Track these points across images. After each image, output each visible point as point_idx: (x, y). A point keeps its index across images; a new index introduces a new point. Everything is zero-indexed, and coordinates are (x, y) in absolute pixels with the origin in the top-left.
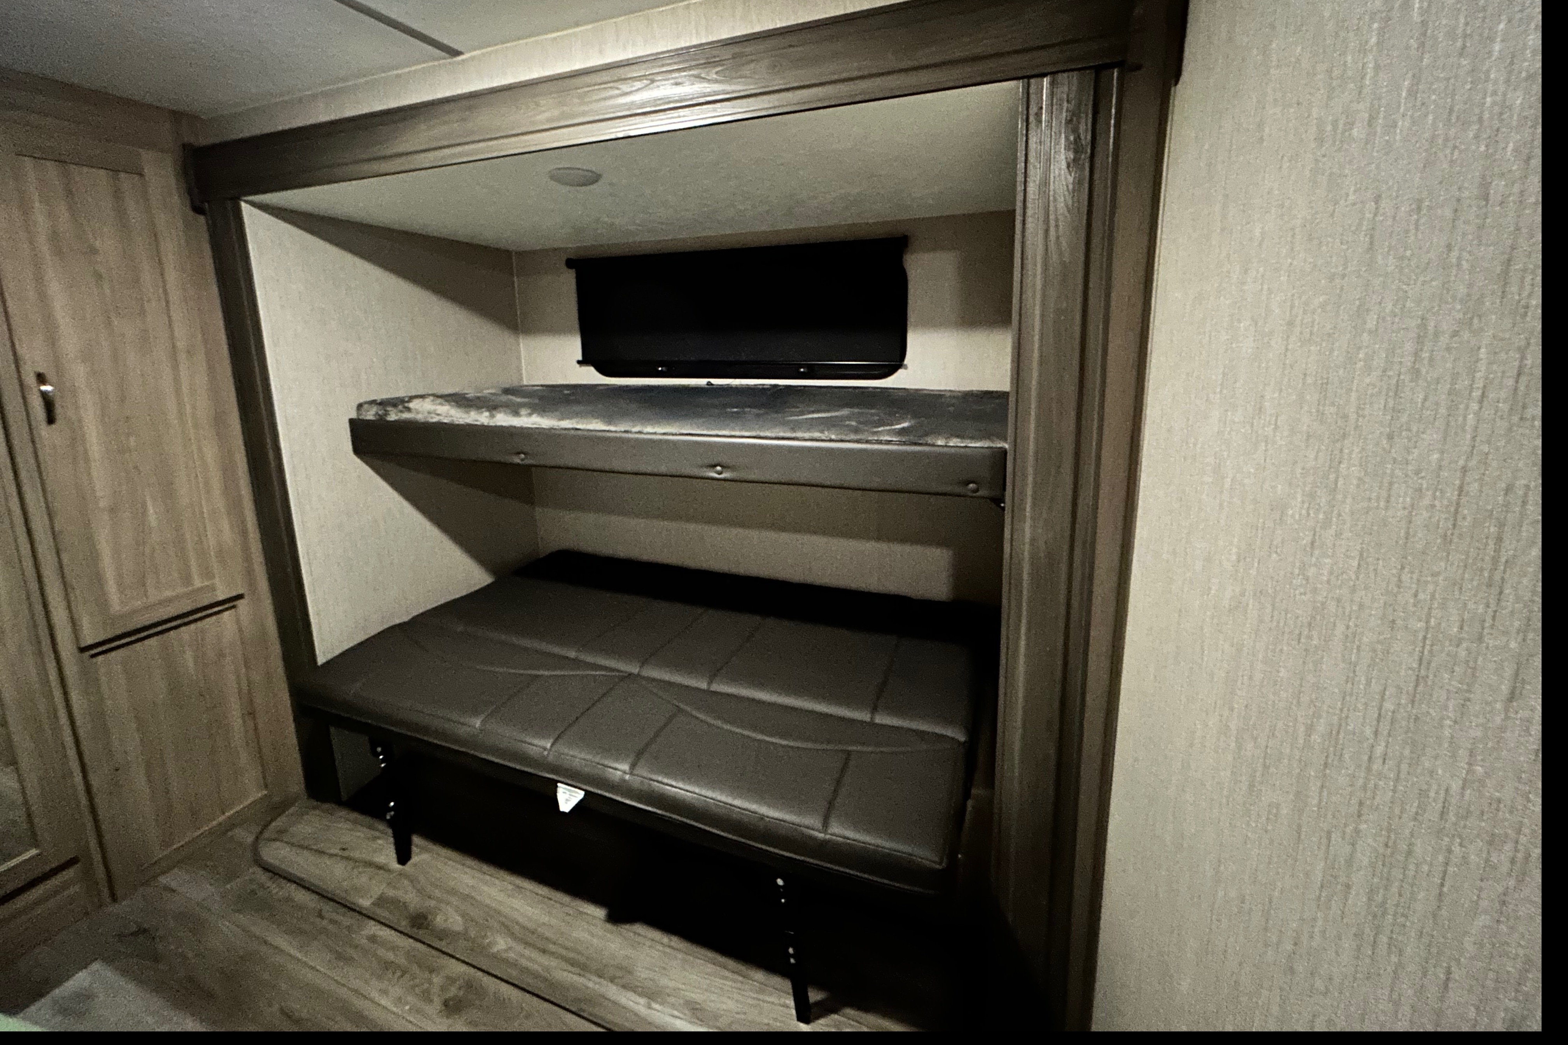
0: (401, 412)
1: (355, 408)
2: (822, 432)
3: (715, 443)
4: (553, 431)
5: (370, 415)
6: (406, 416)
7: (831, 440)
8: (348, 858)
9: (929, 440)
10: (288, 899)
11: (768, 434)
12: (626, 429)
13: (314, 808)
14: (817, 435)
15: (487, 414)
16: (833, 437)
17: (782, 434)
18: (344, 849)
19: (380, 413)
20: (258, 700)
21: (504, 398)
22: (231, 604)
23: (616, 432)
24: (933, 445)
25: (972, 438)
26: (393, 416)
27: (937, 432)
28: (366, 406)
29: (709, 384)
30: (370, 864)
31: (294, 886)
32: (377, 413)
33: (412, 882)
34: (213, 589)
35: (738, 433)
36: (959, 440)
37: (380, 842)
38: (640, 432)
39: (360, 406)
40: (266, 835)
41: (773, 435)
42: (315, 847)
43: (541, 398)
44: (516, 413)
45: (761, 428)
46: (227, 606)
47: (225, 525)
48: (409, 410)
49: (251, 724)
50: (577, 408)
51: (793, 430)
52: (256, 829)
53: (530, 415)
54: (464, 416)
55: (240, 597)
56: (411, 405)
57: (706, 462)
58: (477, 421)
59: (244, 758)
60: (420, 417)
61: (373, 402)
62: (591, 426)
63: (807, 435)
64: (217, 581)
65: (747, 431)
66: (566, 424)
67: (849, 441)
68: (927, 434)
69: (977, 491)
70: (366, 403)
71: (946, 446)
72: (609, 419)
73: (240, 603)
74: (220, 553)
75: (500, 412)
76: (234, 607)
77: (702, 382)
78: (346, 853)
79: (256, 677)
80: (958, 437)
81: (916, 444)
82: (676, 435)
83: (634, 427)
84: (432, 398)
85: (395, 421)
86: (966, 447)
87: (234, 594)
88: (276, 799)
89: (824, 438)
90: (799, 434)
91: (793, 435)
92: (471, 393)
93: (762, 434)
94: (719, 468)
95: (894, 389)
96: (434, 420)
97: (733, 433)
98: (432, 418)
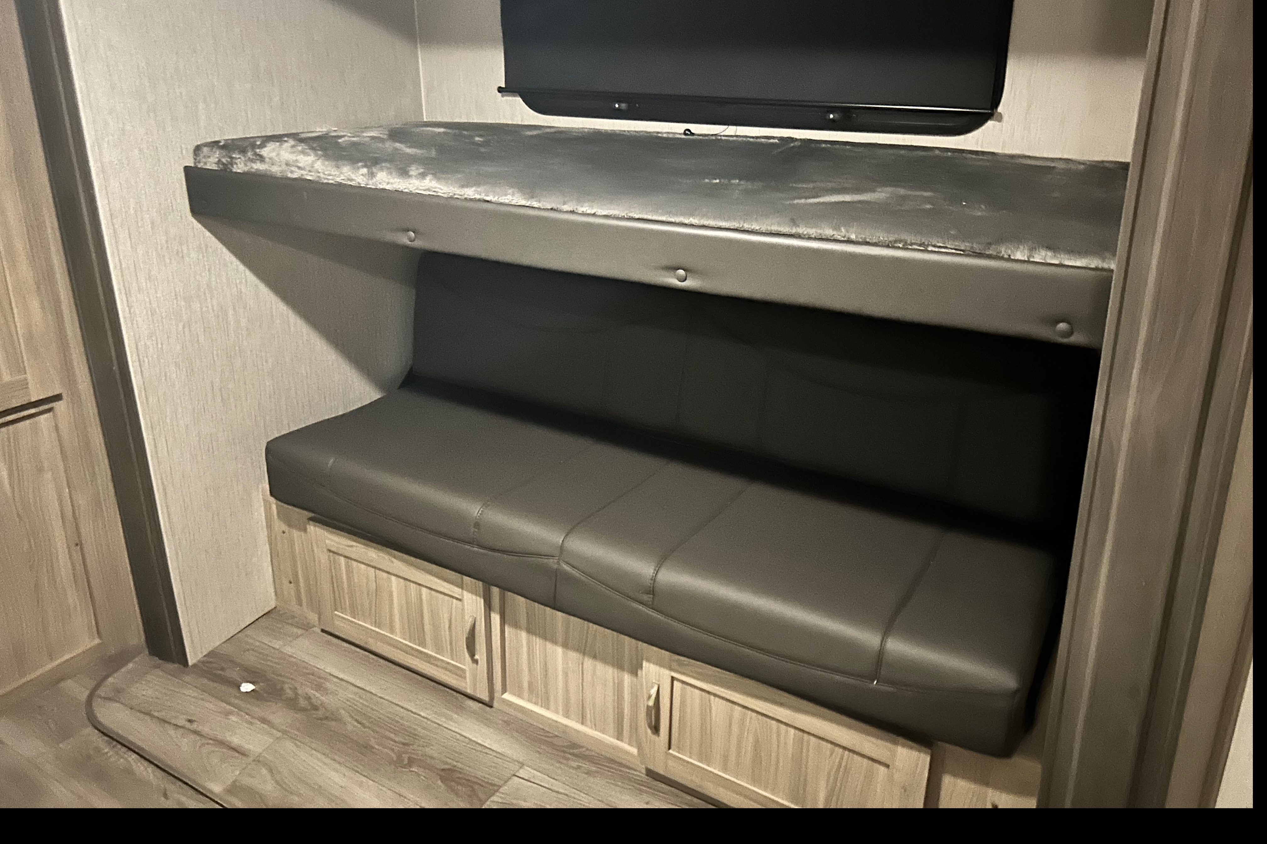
0: (252, 161)
1: (191, 151)
2: (837, 228)
3: (679, 234)
4: (453, 202)
5: (211, 162)
6: (258, 166)
7: (849, 242)
8: (196, 732)
9: (1004, 251)
10: (129, 771)
11: (756, 226)
12: (554, 206)
13: (158, 667)
14: (829, 232)
15: (365, 170)
16: (853, 237)
17: (775, 228)
18: (190, 721)
19: (224, 160)
20: (86, 529)
21: (390, 146)
22: (46, 407)
23: (539, 209)
24: (1009, 259)
25: (1071, 252)
26: (240, 167)
27: (1017, 239)
28: (205, 149)
29: (688, 132)
30: (221, 743)
31: (134, 756)
32: (219, 162)
33: (271, 771)
34: (24, 385)
35: (712, 223)
36: (1049, 254)
37: (233, 718)
38: (572, 212)
39: (197, 149)
40: (101, 692)
41: (764, 229)
42: (156, 714)
43: (442, 149)
44: (404, 173)
45: (747, 216)
46: (42, 408)
47: (35, 304)
48: (261, 159)
49: (77, 557)
50: (489, 168)
51: (794, 222)
52: (92, 684)
53: (423, 176)
54: (334, 172)
55: (57, 398)
56: (265, 152)
57: (665, 262)
58: (352, 180)
59: (73, 598)
60: (276, 170)
61: (215, 144)
62: (505, 199)
63: (813, 232)
64: (29, 376)
65: (724, 219)
66: (470, 193)
67: (875, 245)
68: (1000, 240)
69: (1070, 333)
70: (206, 145)
71: (1028, 262)
72: (530, 189)
73: (59, 406)
74: (30, 337)
75: (382, 169)
76: (50, 410)
77: (677, 128)
78: (194, 726)
79: (82, 500)
80: (1049, 248)
81: (980, 255)
82: (622, 218)
83: (564, 203)
84: (292, 142)
85: (244, 174)
86: (1061, 265)
87: (50, 394)
88: (112, 651)
89: (839, 238)
90: (801, 230)
91: (794, 231)
92: (347, 137)
93: (746, 226)
94: (681, 272)
95: (976, 153)
96: (295, 176)
97: (706, 223)
98: (292, 172)
